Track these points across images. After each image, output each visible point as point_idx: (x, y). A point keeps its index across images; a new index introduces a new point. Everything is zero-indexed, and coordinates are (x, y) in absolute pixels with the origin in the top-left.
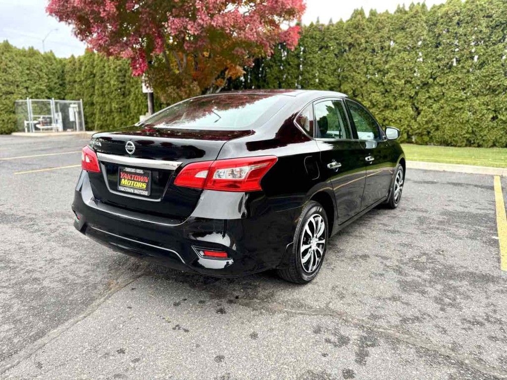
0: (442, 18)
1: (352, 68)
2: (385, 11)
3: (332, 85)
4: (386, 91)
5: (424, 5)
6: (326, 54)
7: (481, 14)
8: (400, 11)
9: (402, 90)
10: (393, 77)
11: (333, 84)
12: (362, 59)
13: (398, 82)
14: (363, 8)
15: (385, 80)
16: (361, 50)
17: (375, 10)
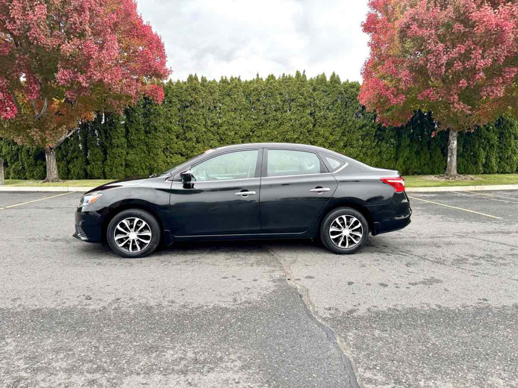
0: (254, 91)
1: (194, 120)
2: (213, 80)
4: (221, 139)
5: (239, 80)
6: (171, 107)
7: (277, 92)
8: (224, 81)
9: (233, 139)
10: (226, 130)
11: (179, 132)
12: (201, 115)
13: (230, 134)
14: (197, 75)
15: (220, 131)
17: (205, 77)
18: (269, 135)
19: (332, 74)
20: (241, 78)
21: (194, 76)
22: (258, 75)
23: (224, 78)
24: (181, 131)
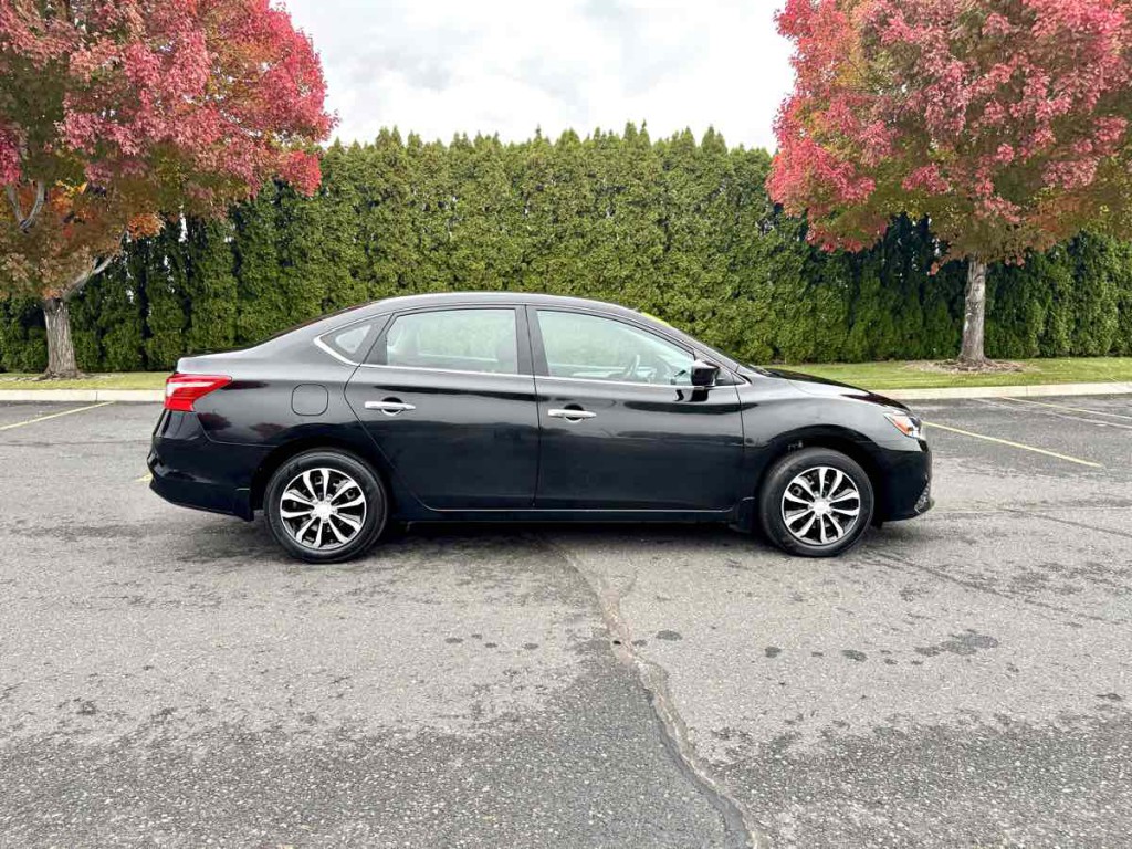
0: (529, 168)
1: (393, 235)
2: (435, 141)
3: (356, 264)
4: (456, 279)
5: (496, 142)
6: (338, 204)
7: (582, 171)
8: (460, 144)
9: (483, 279)
10: (467, 258)
11: (357, 261)
12: (408, 222)
13: (475, 266)
14: (398, 130)
15: (454, 261)
16: (405, 205)
17: (418, 136)
18: (565, 270)
19: (707, 130)
20: (499, 138)
21: (391, 131)
22: (538, 131)
23: (461, 138)
24: (363, 259)
